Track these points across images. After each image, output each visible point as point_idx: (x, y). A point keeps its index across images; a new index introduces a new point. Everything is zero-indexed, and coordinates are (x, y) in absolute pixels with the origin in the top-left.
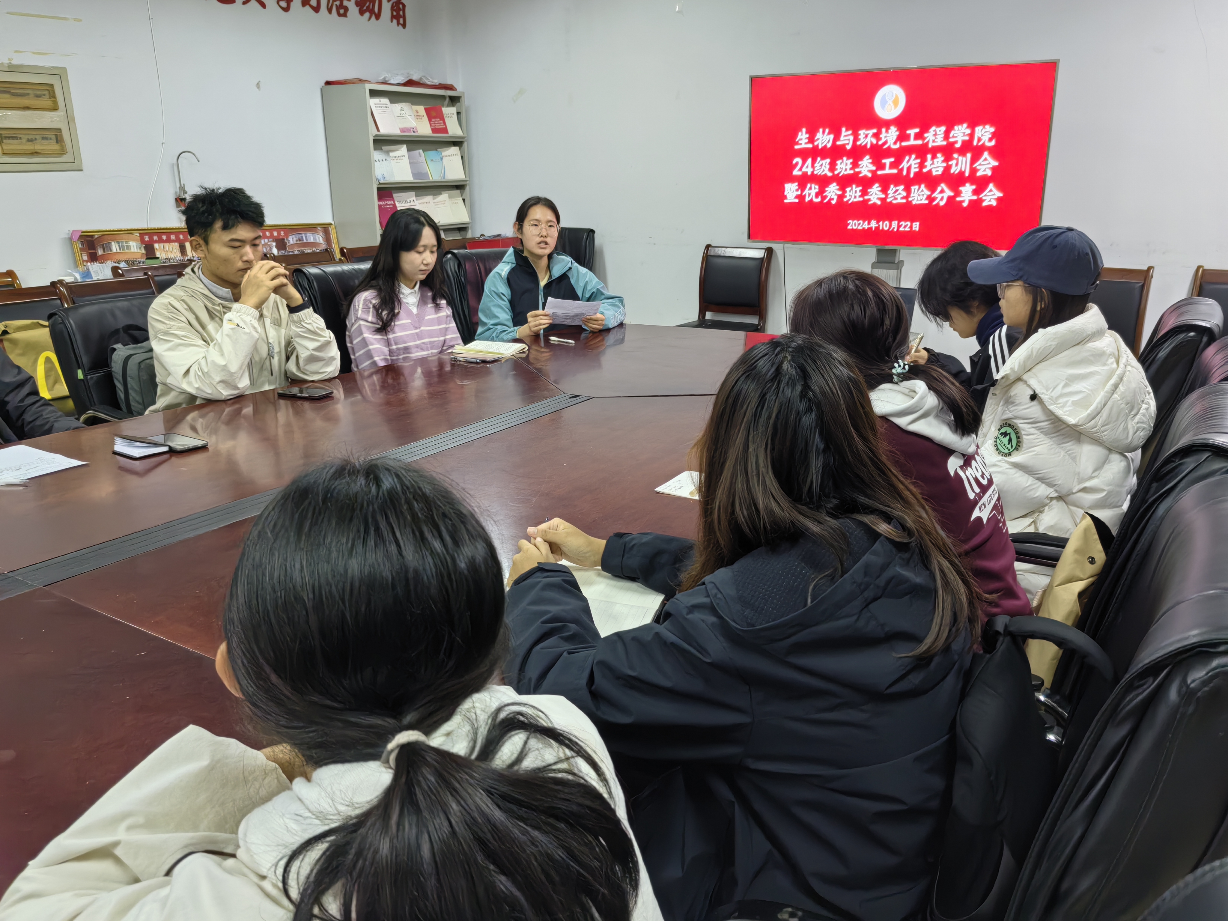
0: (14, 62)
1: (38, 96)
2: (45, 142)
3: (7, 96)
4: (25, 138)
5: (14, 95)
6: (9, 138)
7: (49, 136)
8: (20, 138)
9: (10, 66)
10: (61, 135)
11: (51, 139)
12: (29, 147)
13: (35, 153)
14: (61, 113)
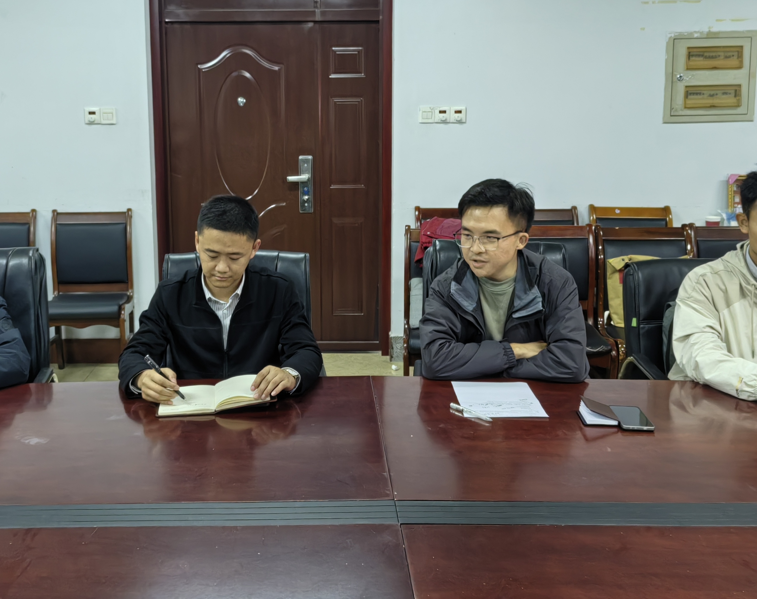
0: (715, 29)
1: (727, 57)
2: (724, 96)
3: (701, 59)
4: (707, 93)
5: (706, 57)
6: (694, 94)
7: (729, 92)
8: (703, 94)
9: (709, 33)
10: (740, 91)
11: (730, 94)
12: (711, 101)
13: (713, 107)
14: (744, 72)
